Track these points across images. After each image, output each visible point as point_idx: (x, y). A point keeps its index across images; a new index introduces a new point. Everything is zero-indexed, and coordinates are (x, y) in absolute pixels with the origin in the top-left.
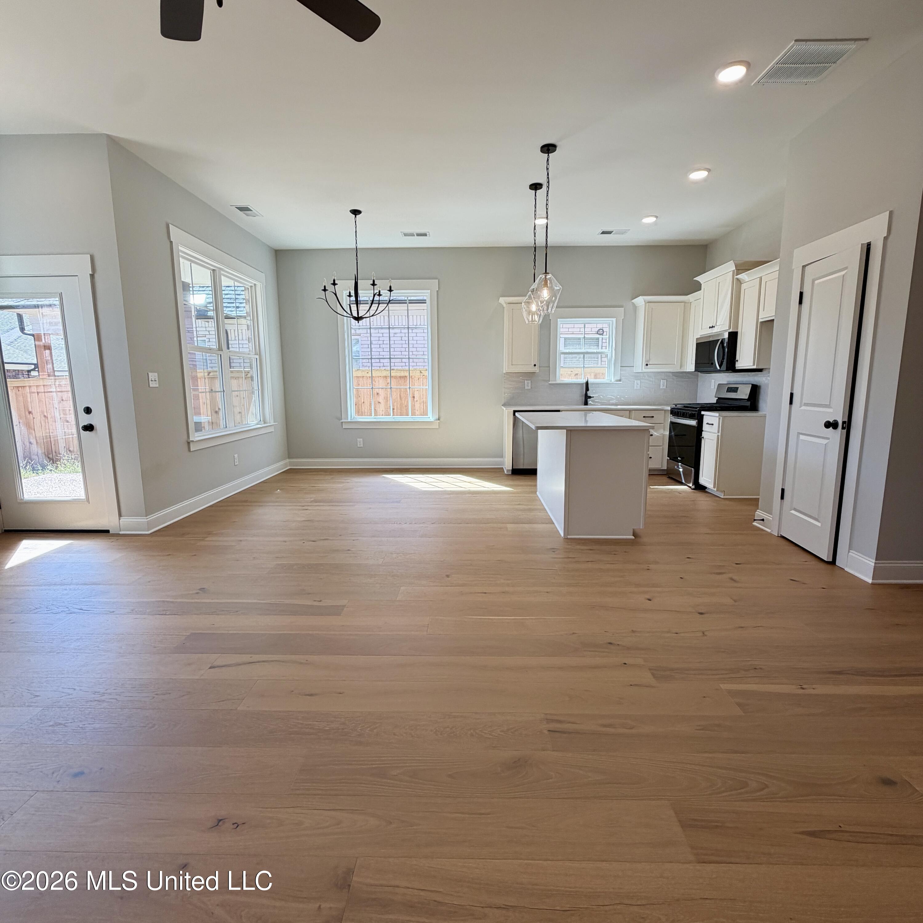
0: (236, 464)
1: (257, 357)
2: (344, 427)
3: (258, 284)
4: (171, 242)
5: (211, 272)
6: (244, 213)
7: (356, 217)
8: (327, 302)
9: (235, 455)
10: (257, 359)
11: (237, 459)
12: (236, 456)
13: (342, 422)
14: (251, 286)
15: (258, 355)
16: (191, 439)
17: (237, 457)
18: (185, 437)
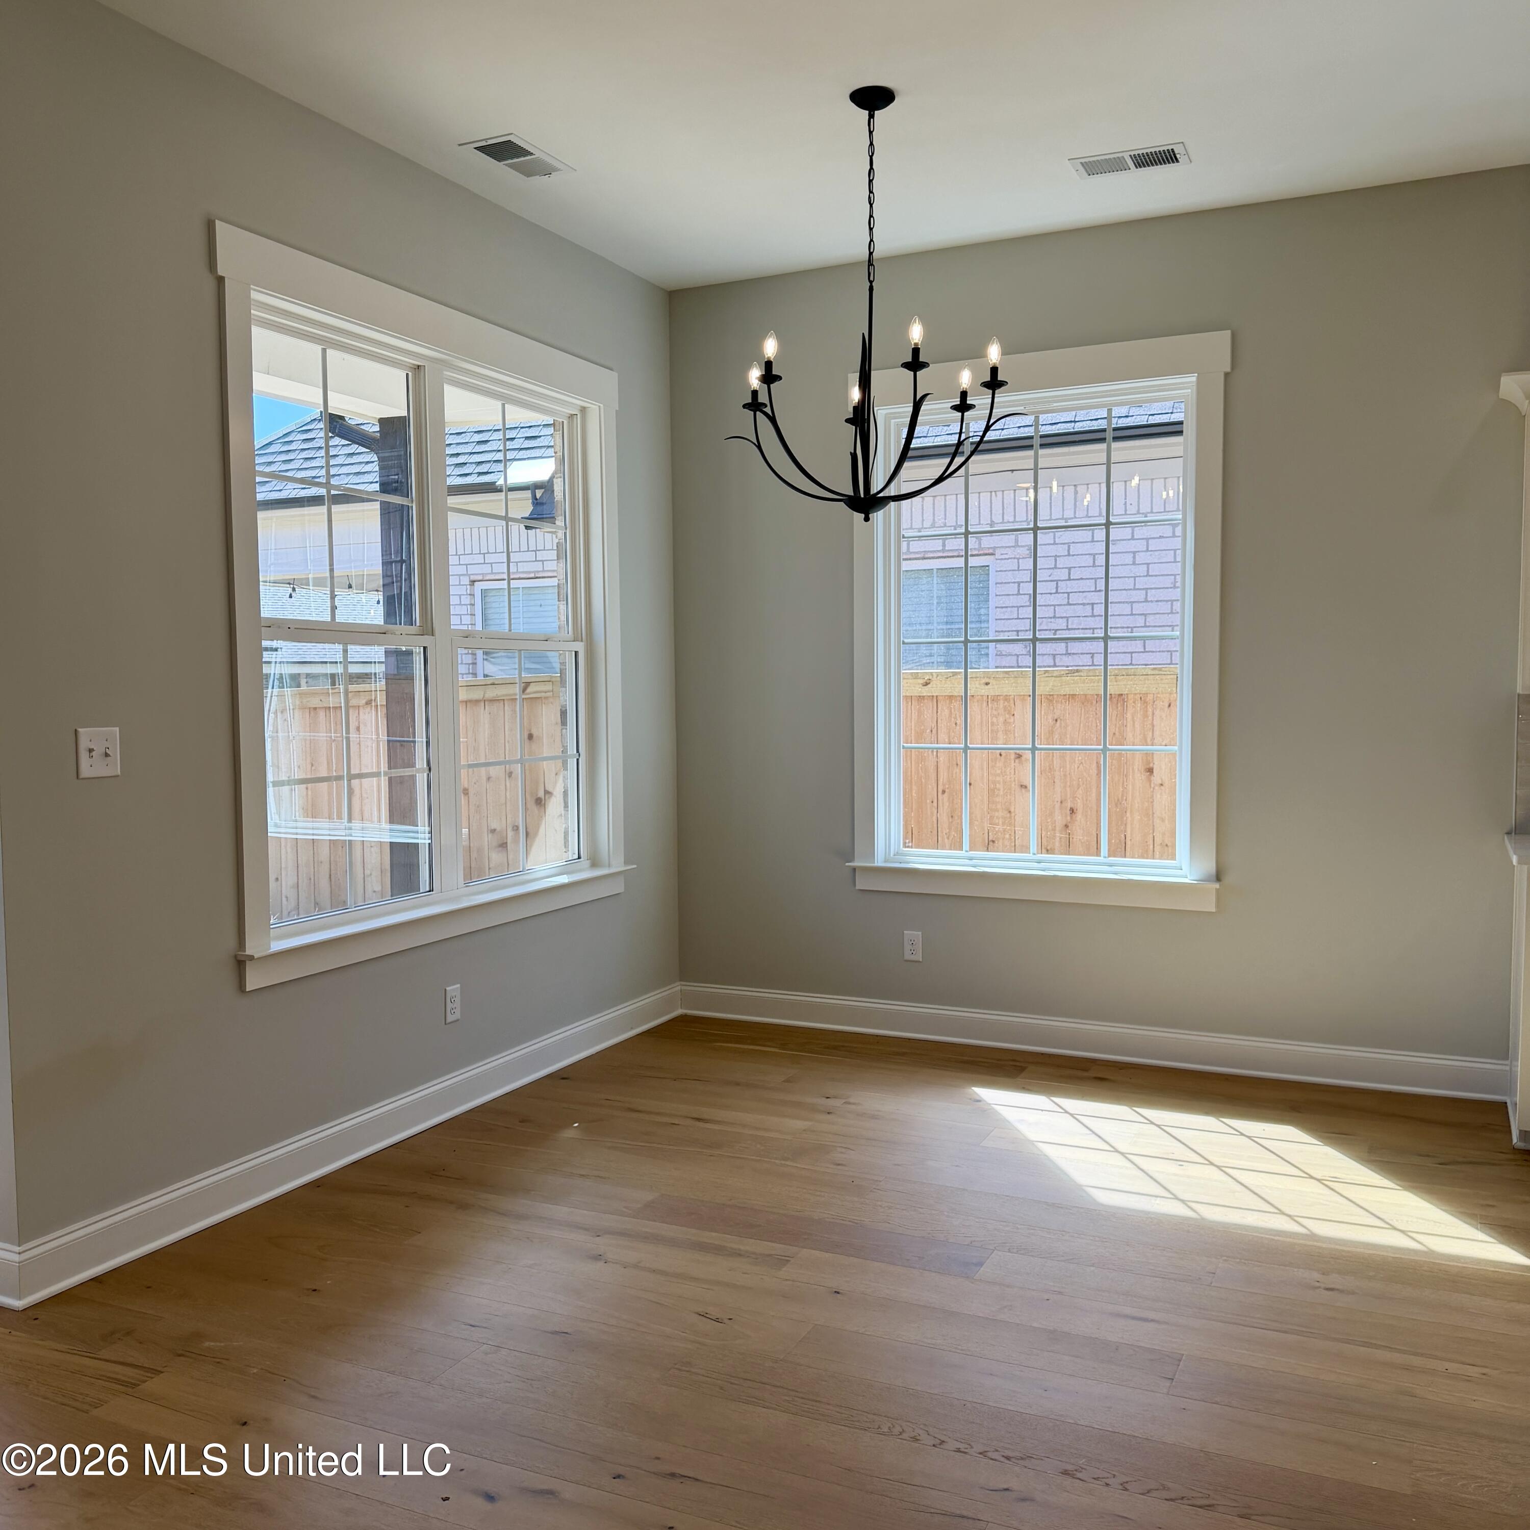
0: (450, 1018)
1: (580, 647)
2: (857, 888)
3: (594, 408)
4: (221, 280)
5: (407, 374)
6: (510, 166)
7: (871, 116)
8: (759, 447)
9: (447, 989)
10: (576, 653)
11: (458, 999)
12: (454, 989)
13: (854, 869)
14: (571, 417)
15: (582, 641)
16: (248, 952)
17: (458, 994)
18: (231, 942)
